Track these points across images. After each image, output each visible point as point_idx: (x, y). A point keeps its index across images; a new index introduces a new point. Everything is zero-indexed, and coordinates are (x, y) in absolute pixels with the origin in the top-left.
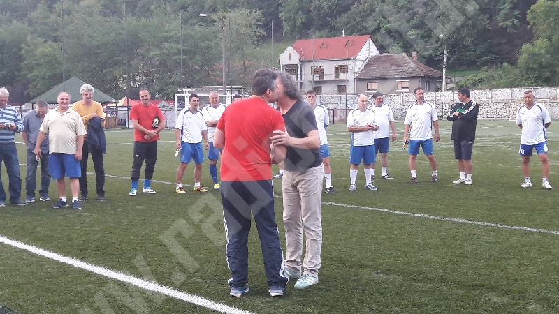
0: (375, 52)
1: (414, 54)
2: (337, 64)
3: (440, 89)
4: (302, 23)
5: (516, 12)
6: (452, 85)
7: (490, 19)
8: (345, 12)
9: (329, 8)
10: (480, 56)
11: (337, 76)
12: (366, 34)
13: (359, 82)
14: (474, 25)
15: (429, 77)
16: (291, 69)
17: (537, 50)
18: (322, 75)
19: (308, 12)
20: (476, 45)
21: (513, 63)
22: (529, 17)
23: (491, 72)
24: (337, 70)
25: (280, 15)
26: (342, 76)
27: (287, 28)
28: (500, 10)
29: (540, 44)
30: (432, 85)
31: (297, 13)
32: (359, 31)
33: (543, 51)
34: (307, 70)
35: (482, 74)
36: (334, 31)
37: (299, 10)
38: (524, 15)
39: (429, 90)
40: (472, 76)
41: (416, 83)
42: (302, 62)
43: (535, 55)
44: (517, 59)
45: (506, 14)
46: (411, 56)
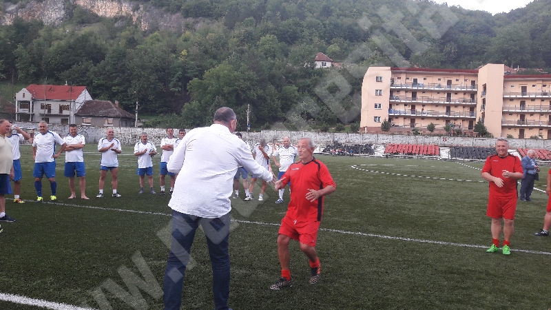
0: (89, 98)
1: (116, 102)
2: (62, 104)
3: (133, 126)
4: (34, 72)
5: (180, 84)
6: (141, 124)
7: (164, 85)
8: (67, 69)
9: (56, 65)
10: (159, 108)
11: (61, 111)
12: (82, 85)
13: (78, 118)
14: (155, 89)
15: (126, 118)
16: (24, 104)
17: (193, 107)
18: (49, 110)
19: (39, 66)
20: (156, 101)
21: (179, 114)
22: (188, 87)
23: (165, 118)
24: (62, 108)
25: (16, 65)
26: (65, 112)
27: (21, 75)
28: (171, 81)
29: (195, 104)
30: (128, 123)
31: (30, 66)
32: (78, 83)
33: (196, 109)
34: (38, 106)
35: (159, 119)
36: (59, 81)
37: (32, 63)
38: (185, 86)
39: (126, 126)
40: (153, 119)
41: (118, 121)
42: (34, 100)
43: (191, 109)
44: (181, 112)
45: (175, 84)
46: (114, 103)
